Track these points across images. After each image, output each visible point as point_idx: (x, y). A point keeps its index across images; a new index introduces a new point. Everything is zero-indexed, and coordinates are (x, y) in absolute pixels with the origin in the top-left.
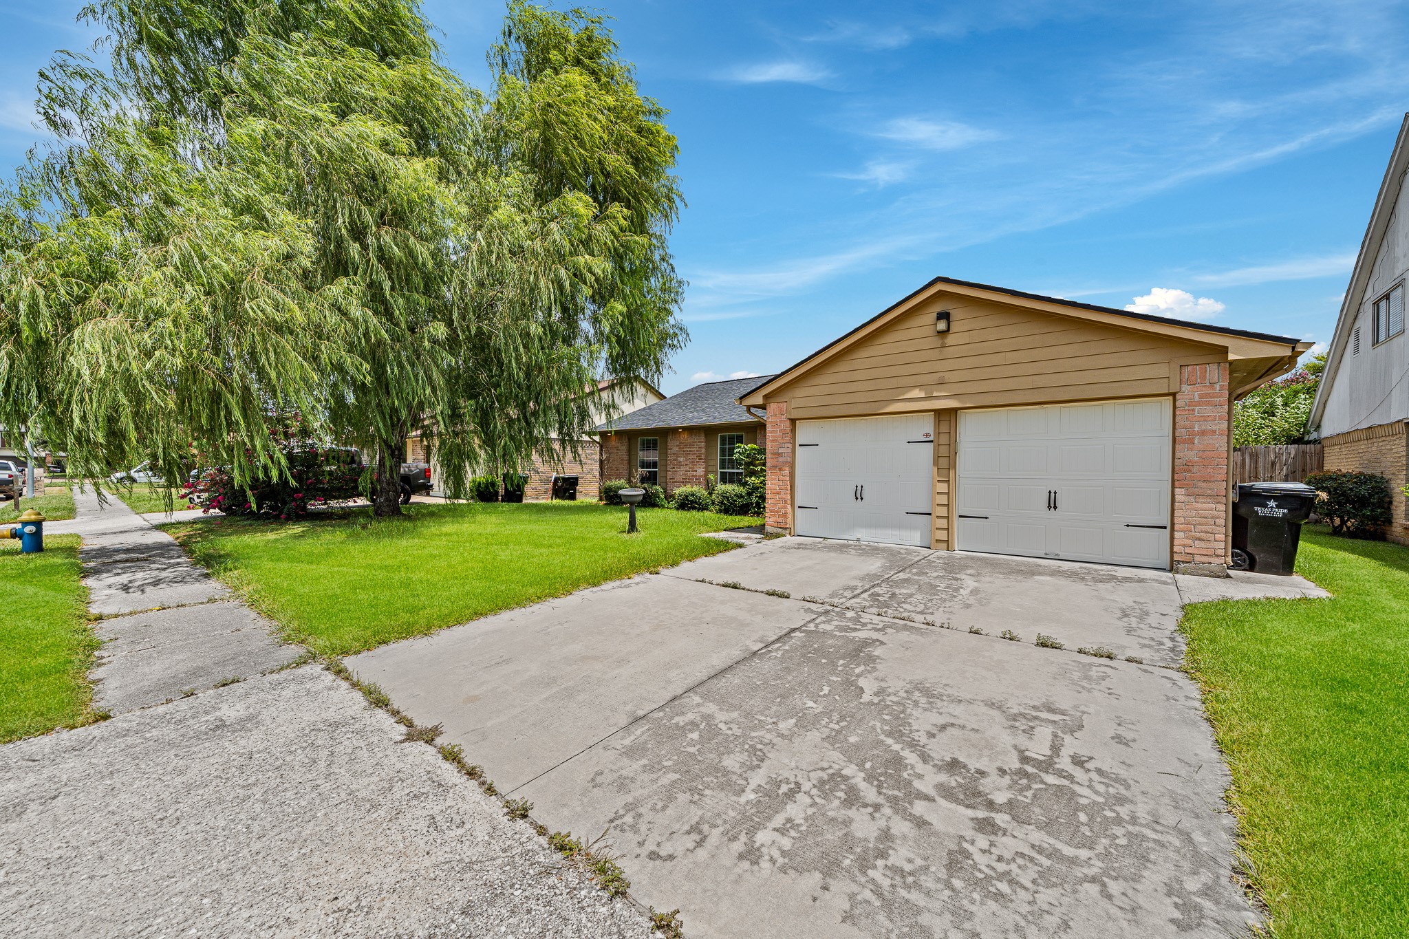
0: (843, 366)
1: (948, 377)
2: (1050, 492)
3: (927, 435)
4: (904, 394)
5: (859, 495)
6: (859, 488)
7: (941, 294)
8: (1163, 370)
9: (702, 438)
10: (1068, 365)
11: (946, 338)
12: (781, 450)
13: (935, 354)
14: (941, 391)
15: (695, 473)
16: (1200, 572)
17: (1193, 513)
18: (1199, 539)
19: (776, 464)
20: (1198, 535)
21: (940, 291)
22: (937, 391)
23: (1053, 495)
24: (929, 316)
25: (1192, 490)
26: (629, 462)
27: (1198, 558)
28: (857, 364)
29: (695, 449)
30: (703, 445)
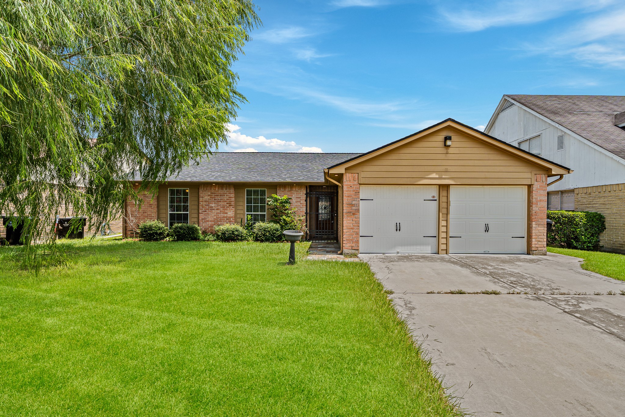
0: (394, 156)
1: (450, 168)
2: (486, 224)
3: (434, 197)
4: (428, 175)
5: (398, 228)
6: (398, 225)
7: (449, 127)
8: (528, 175)
9: (232, 190)
10: (498, 169)
11: (448, 149)
12: (354, 203)
13: (443, 156)
14: (446, 176)
15: (226, 215)
16: (540, 254)
17: (537, 231)
18: (539, 241)
19: (350, 211)
20: (539, 240)
21: (449, 126)
22: (444, 175)
23: (487, 225)
24: (440, 137)
25: (537, 222)
26: (158, 207)
27: (539, 249)
28: (402, 156)
29: (225, 198)
30: (233, 195)
